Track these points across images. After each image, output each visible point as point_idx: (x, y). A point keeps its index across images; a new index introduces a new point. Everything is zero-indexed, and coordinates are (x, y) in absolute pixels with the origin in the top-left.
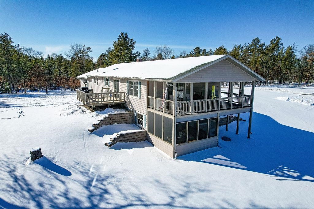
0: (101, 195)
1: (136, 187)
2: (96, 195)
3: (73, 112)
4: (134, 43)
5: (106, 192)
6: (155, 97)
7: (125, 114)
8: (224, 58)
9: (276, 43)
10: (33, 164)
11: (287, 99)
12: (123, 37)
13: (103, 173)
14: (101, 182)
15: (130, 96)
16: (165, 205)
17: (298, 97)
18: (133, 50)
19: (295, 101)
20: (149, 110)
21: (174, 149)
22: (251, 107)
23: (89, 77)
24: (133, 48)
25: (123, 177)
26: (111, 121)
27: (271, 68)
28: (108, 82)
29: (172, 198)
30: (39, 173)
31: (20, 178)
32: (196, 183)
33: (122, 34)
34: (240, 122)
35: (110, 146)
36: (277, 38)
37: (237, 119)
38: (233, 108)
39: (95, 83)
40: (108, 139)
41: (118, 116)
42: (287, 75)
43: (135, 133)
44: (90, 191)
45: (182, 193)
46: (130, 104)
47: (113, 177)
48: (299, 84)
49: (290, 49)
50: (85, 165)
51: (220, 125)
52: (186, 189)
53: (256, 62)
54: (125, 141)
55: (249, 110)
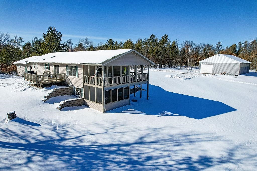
0: (64, 133)
1: (85, 128)
2: (62, 134)
3: (26, 89)
4: (61, 36)
5: (67, 132)
6: (89, 76)
7: (67, 88)
8: (131, 51)
9: (165, 39)
10: (11, 122)
11: (171, 76)
12: (52, 30)
13: (62, 123)
14: (62, 128)
15: (69, 76)
16: (103, 133)
17: (178, 75)
18: (61, 41)
19: (176, 77)
20: (85, 84)
21: (104, 106)
22: (148, 81)
23: (28, 63)
24: (61, 40)
25: (75, 124)
26: (57, 94)
27: (163, 56)
28: (48, 67)
29: (107, 130)
30: (19, 126)
31: (6, 130)
32: (119, 123)
33: (51, 28)
34: (142, 91)
35: (60, 109)
36: (166, 35)
37: (140, 89)
38: (137, 81)
39: (35, 68)
40: (58, 105)
41: (62, 90)
42: (173, 61)
43: (76, 100)
44: (57, 132)
45: (112, 127)
46: (69, 82)
47: (69, 124)
48: (180, 67)
49: (174, 43)
50: (48, 120)
51: (130, 93)
52: (113, 126)
53: (153, 52)
54: (69, 106)
55: (147, 82)
